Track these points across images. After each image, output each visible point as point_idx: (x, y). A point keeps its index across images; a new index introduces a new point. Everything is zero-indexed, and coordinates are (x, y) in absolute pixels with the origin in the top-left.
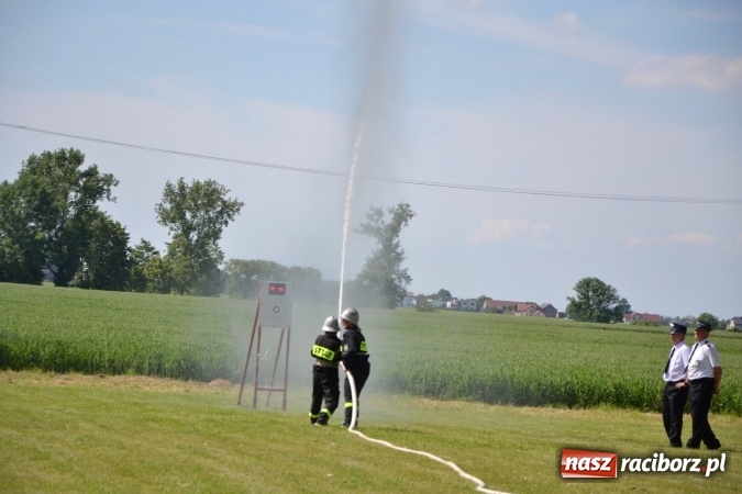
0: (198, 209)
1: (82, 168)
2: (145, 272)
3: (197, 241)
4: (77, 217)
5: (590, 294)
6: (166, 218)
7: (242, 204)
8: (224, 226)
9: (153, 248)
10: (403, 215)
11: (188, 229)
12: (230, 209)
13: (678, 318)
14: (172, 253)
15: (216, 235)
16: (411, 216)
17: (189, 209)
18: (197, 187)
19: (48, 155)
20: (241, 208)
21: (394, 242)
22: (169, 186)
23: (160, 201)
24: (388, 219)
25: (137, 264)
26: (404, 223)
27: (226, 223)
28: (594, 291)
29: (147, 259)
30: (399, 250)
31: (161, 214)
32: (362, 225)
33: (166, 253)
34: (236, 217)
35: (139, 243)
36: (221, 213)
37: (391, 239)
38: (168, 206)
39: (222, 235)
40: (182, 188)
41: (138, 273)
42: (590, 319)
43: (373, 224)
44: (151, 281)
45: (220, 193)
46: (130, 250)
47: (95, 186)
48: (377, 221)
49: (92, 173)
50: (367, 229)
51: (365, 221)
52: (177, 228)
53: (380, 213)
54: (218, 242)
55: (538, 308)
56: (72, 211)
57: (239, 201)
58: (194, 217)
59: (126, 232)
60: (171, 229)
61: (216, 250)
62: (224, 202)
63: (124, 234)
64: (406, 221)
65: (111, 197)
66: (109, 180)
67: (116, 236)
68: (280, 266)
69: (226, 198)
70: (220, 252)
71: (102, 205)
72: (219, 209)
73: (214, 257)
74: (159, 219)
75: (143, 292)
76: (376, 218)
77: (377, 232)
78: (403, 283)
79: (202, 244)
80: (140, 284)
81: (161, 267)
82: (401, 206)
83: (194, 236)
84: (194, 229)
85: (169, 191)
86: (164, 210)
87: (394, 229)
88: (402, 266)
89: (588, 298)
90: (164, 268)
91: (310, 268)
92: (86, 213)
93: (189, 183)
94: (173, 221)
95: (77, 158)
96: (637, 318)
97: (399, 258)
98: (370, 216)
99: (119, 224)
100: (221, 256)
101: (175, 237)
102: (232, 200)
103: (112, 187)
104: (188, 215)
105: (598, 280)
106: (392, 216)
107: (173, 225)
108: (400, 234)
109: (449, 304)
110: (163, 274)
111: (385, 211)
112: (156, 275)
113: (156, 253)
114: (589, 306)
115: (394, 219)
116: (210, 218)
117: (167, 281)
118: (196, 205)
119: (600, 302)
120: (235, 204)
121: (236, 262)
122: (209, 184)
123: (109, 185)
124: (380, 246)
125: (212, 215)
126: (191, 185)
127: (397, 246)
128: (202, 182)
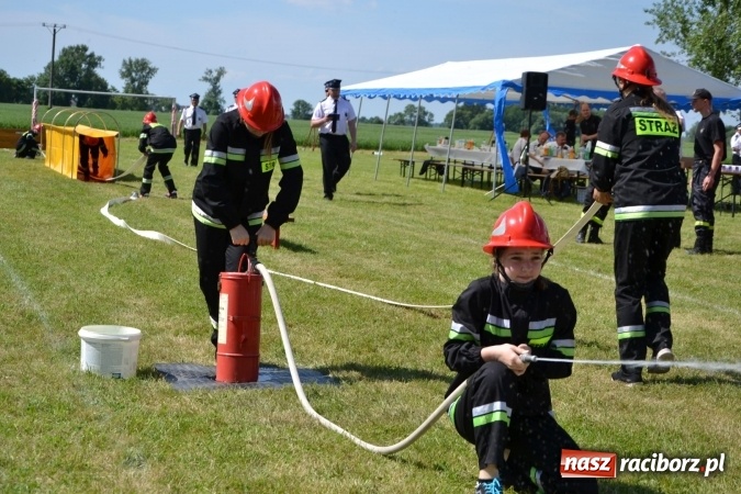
1: (88, 53)
3: (138, 86)
4: (86, 76)
5: (300, 107)
6: (123, 75)
7: (158, 69)
9: (117, 90)
10: (221, 72)
11: (133, 80)
12: (152, 71)
15: (146, 83)
16: (225, 73)
17: (134, 71)
18: (137, 61)
19: (71, 48)
20: (158, 71)
22: (125, 61)
24: (215, 74)
27: (151, 78)
28: (302, 106)
30: (220, 89)
31: (121, 74)
32: (203, 77)
33: (123, 92)
34: (155, 75)
35: (111, 87)
36: (148, 73)
37: (216, 84)
38: (124, 70)
39: (149, 83)
40: (131, 61)
41: (112, 101)
43: (208, 77)
44: (117, 105)
45: (147, 64)
46: (109, 91)
47: (94, 62)
48: (210, 75)
49: (92, 55)
50: (206, 79)
51: (204, 75)
52: (128, 80)
53: (211, 72)
54: (146, 86)
56: (84, 73)
58: (136, 75)
59: (106, 82)
60: (126, 81)
61: (146, 89)
62: (150, 68)
64: (223, 75)
65: (101, 66)
66: (100, 58)
67: (102, 85)
69: (150, 66)
70: (148, 90)
71: (98, 71)
72: (147, 71)
73: (145, 92)
74: (120, 76)
77: (210, 80)
78: (222, 105)
79: (140, 86)
80: (113, 106)
81: (121, 99)
82: (221, 68)
83: (136, 84)
84: (136, 81)
85: (124, 63)
86: (123, 72)
87: (217, 79)
88: (222, 96)
89: (299, 109)
92: (90, 74)
93: (134, 60)
94: (127, 77)
95: (85, 49)
97: (220, 92)
98: (207, 73)
99: (104, 79)
101: (127, 84)
102: (153, 67)
103: (101, 62)
104: (134, 74)
105: (303, 101)
107: (126, 79)
108: (220, 81)
110: (123, 102)
111: (213, 71)
112: (120, 102)
113: (118, 92)
114: (300, 113)
115: (217, 74)
116: (144, 76)
117: (125, 105)
118: (137, 70)
119: (304, 111)
120: (154, 69)
122: (143, 60)
124: (211, 87)
125: (144, 74)
127: (219, 86)
128: (140, 59)
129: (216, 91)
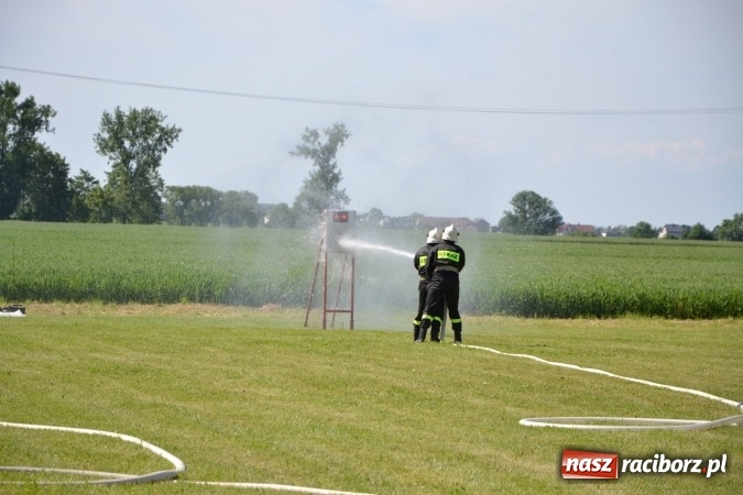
0: (137, 137)
1: (20, 99)
2: (86, 201)
3: (137, 169)
4: (17, 149)
5: (527, 207)
6: (104, 147)
7: (180, 130)
8: (163, 153)
9: (93, 178)
10: (338, 136)
11: (127, 157)
12: (169, 135)
13: (609, 228)
14: (112, 182)
15: (156, 163)
16: (347, 136)
17: (128, 137)
18: (134, 115)
20: (180, 135)
21: (331, 163)
22: (106, 116)
23: (98, 131)
24: (324, 140)
25: (78, 194)
26: (340, 144)
27: (165, 150)
28: (531, 204)
29: (87, 189)
30: (336, 171)
31: (100, 144)
32: (298, 147)
33: (107, 183)
34: (174, 143)
35: (78, 174)
36: (160, 139)
37: (327, 160)
38: (106, 135)
39: (162, 162)
40: (119, 116)
41: (80, 203)
42: (528, 232)
43: (309, 145)
44: (93, 211)
45: (157, 120)
46: (71, 181)
47: (33, 118)
48: (313, 143)
49: (28, 104)
50: (305, 152)
51: (302, 143)
52: (116, 157)
53: (315, 134)
54: (157, 169)
55: (471, 223)
56: (11, 144)
57: (177, 127)
58: (133, 145)
59: (66, 162)
60: (111, 158)
61: (156, 178)
62: (162, 129)
63: (64, 164)
64: (342, 141)
65: (50, 128)
66: (46, 111)
67: (56, 166)
68: (215, 191)
69: (163, 124)
70: (160, 179)
72: (157, 136)
73: (155, 184)
74: (98, 149)
75: (85, 222)
76: (312, 139)
77: (313, 153)
78: (342, 204)
79: (142, 172)
80: (83, 214)
81: (102, 196)
82: (336, 127)
83: (133, 164)
84: (134, 158)
85: (106, 120)
86: (103, 140)
87: (330, 151)
88: (340, 186)
89: (525, 212)
90: (104, 198)
91: (246, 193)
92: (26, 144)
93: (126, 112)
94: (112, 150)
95: (13, 90)
96: (570, 229)
97: (336, 178)
98: (306, 138)
99: (58, 155)
100: (161, 183)
101: (114, 166)
102: (170, 127)
103: (50, 118)
104: (127, 144)
105: (533, 193)
106: (328, 137)
107: (112, 154)
108: (337, 154)
109: (381, 223)
110: (105, 203)
111: (321, 132)
112: (97, 205)
113: (97, 182)
114: (526, 219)
115: (330, 140)
116: (149, 146)
117: (107, 209)
118: (134, 133)
119: (537, 215)
120: (172, 131)
121: (172, 189)
122: (146, 111)
123: (47, 116)
124: (317, 168)
125: (150, 142)
126: (127, 113)
127: (334, 166)
128: (139, 109)
129: (327, 179)
